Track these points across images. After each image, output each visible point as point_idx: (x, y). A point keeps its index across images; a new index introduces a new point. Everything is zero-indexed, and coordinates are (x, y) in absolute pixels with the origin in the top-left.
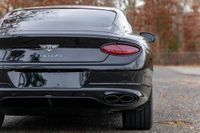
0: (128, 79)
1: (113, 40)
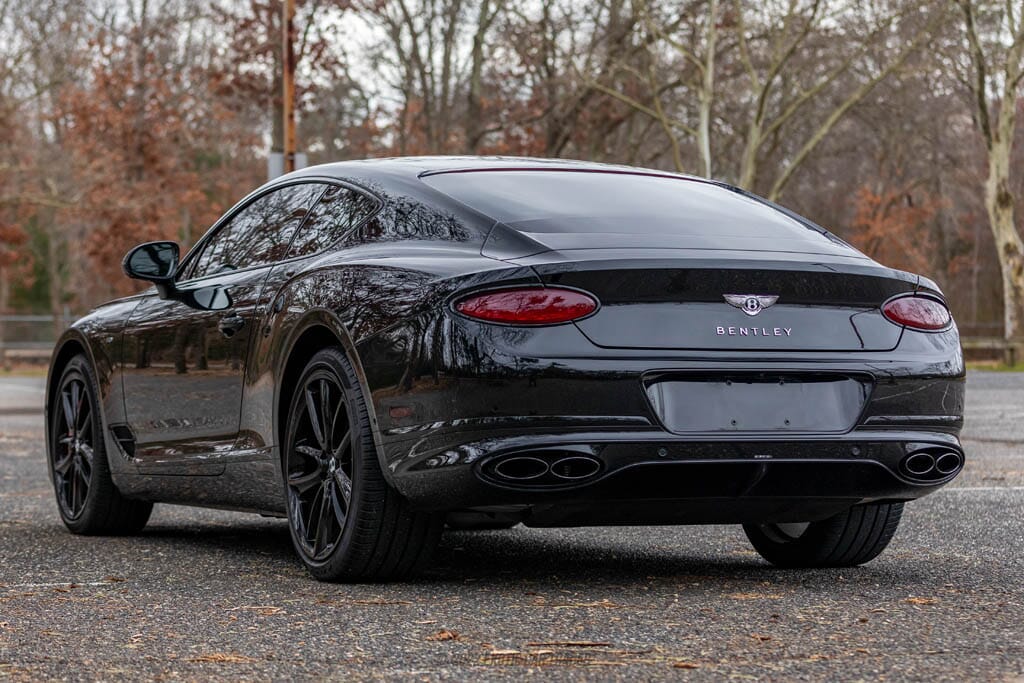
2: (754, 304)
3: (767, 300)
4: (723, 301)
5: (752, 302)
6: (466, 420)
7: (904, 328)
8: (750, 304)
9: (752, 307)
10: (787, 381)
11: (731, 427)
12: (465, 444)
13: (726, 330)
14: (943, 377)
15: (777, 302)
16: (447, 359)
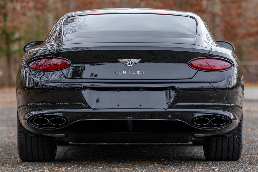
0: (219, 99)
1: (203, 54)
2: (130, 62)
3: (136, 61)
4: (118, 62)
5: (129, 62)
6: (31, 104)
7: (198, 70)
8: (128, 62)
9: (129, 63)
10: (142, 90)
11: (117, 107)
12: (31, 111)
13: (118, 72)
14: (226, 89)
15: (140, 62)
16: (27, 85)
